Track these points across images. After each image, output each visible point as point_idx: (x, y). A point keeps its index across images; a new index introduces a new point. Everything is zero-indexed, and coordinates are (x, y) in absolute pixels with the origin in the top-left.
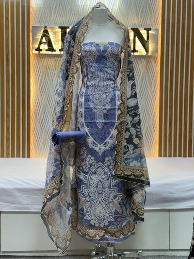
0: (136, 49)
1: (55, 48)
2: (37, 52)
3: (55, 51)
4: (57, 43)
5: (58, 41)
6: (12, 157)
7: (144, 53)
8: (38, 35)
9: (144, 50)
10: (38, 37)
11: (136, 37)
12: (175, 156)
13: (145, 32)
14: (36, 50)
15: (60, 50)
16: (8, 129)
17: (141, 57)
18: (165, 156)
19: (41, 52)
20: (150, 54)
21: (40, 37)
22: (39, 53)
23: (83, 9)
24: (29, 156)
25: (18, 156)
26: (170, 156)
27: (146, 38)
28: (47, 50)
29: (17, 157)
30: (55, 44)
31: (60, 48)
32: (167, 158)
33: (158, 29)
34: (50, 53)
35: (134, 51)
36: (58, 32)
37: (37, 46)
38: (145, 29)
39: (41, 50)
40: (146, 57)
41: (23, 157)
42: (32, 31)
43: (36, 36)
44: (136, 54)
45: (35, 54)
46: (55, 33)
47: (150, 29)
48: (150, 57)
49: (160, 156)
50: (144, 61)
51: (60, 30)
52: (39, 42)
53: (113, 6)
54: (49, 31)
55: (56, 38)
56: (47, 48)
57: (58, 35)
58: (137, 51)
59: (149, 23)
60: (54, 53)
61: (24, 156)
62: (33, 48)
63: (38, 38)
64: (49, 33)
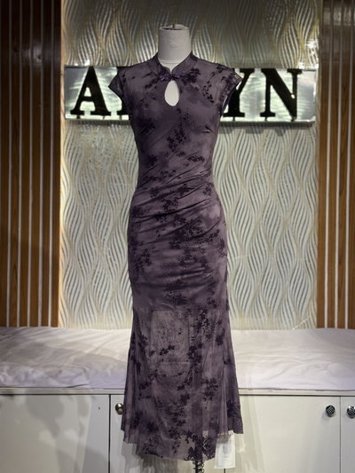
0: (272, 110)
1: (109, 109)
2: (74, 117)
3: (109, 114)
4: (114, 98)
6: (21, 326)
7: (288, 118)
8: (76, 83)
9: (287, 113)
10: (76, 88)
12: (352, 327)
13: (290, 76)
14: (73, 112)
15: (120, 113)
16: (14, 268)
17: (281, 125)
18: (331, 326)
19: (82, 117)
20: (299, 119)
21: (80, 88)
22: (78, 117)
24: (55, 324)
25: (34, 324)
27: (290, 88)
28: (92, 113)
29: (31, 325)
30: (110, 100)
31: (120, 108)
32: (336, 330)
34: (99, 118)
35: (267, 113)
37: (73, 105)
38: (289, 71)
39: (82, 113)
41: (43, 325)
42: (65, 76)
43: (73, 86)
45: (71, 122)
47: (299, 71)
48: (300, 125)
49: (320, 325)
52: (77, 98)
56: (93, 109)
58: (273, 115)
60: (107, 118)
62: (66, 109)
63: (77, 90)
64: (98, 78)
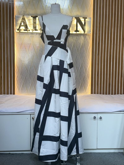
0: (78, 30)
4: (31, 26)
5: (31, 25)
6: (4, 94)
7: (83, 32)
11: (78, 23)
12: (100, 93)
13: (83, 19)
14: (18, 30)
16: (1, 77)
17: (81, 34)
18: (95, 93)
19: (21, 31)
20: (86, 33)
21: (20, 22)
23: (46, 6)
26: (98, 93)
27: (83, 23)
29: (7, 94)
30: (29, 26)
31: (32, 29)
32: (96, 95)
33: (91, 18)
34: (26, 32)
36: (31, 19)
37: (18, 28)
38: (83, 18)
40: (84, 35)
42: (15, 19)
43: (18, 22)
44: (78, 33)
46: (29, 20)
47: (86, 18)
48: (86, 35)
49: (92, 93)
50: (82, 37)
51: (32, 18)
52: (19, 26)
53: (64, 4)
54: (26, 18)
55: (30, 22)
56: (24, 29)
57: (31, 21)
58: (78, 31)
59: (85, 14)
60: (29, 32)
61: (11, 94)
62: (16, 29)
64: (26, 19)
